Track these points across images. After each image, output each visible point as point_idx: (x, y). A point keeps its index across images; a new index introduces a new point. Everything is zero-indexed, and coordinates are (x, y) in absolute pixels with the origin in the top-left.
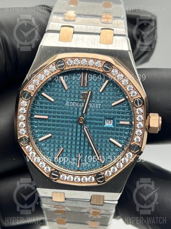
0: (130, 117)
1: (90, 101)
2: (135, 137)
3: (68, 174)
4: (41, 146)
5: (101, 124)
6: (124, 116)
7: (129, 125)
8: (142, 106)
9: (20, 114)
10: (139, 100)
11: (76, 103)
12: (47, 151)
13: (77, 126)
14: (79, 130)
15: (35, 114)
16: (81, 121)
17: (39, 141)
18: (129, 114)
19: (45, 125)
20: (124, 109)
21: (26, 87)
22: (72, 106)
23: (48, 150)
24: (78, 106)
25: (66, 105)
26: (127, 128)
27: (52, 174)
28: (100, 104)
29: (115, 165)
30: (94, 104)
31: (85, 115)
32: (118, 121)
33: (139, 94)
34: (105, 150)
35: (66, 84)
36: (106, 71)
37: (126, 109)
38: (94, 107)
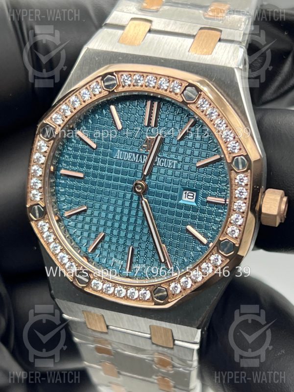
0: (227, 189)
1: (159, 153)
2: (228, 227)
3: (105, 281)
4: (68, 225)
6: (217, 188)
7: (224, 204)
9: (34, 164)
10: (242, 159)
11: (134, 155)
12: (76, 235)
13: (132, 197)
14: (134, 205)
15: (63, 168)
16: (138, 188)
17: (66, 216)
19: (78, 188)
20: (217, 174)
21: (49, 118)
22: (127, 160)
24: (137, 161)
25: (117, 157)
26: (219, 211)
27: (79, 276)
28: (175, 162)
29: (188, 274)
30: (165, 160)
31: (147, 177)
32: (205, 196)
33: (242, 149)
34: (177, 246)
35: (120, 119)
36: (187, 100)
37: (222, 176)
38: (165, 166)
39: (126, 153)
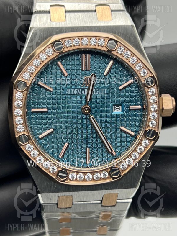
0: (140, 100)
1: (94, 86)
2: (149, 122)
3: (77, 173)
4: (42, 144)
5: (108, 112)
6: (134, 100)
7: (140, 109)
8: (154, 85)
9: (16, 108)
10: (150, 79)
11: (78, 90)
12: (49, 149)
13: (82, 117)
14: (84, 121)
15: (32, 108)
16: (86, 110)
17: (40, 138)
18: (140, 97)
19: (44, 119)
20: (132, 92)
21: (21, 77)
22: (74, 94)
23: (51, 148)
24: (81, 93)
25: (67, 93)
26: (138, 113)
27: (60, 174)
28: (105, 89)
29: (130, 156)
30: (99, 89)
31: (89, 102)
32: (128, 106)
33: (149, 73)
34: (116, 141)
35: (65, 69)
36: (111, 49)
37: (136, 92)
38: (99, 93)
39: (73, 90)
